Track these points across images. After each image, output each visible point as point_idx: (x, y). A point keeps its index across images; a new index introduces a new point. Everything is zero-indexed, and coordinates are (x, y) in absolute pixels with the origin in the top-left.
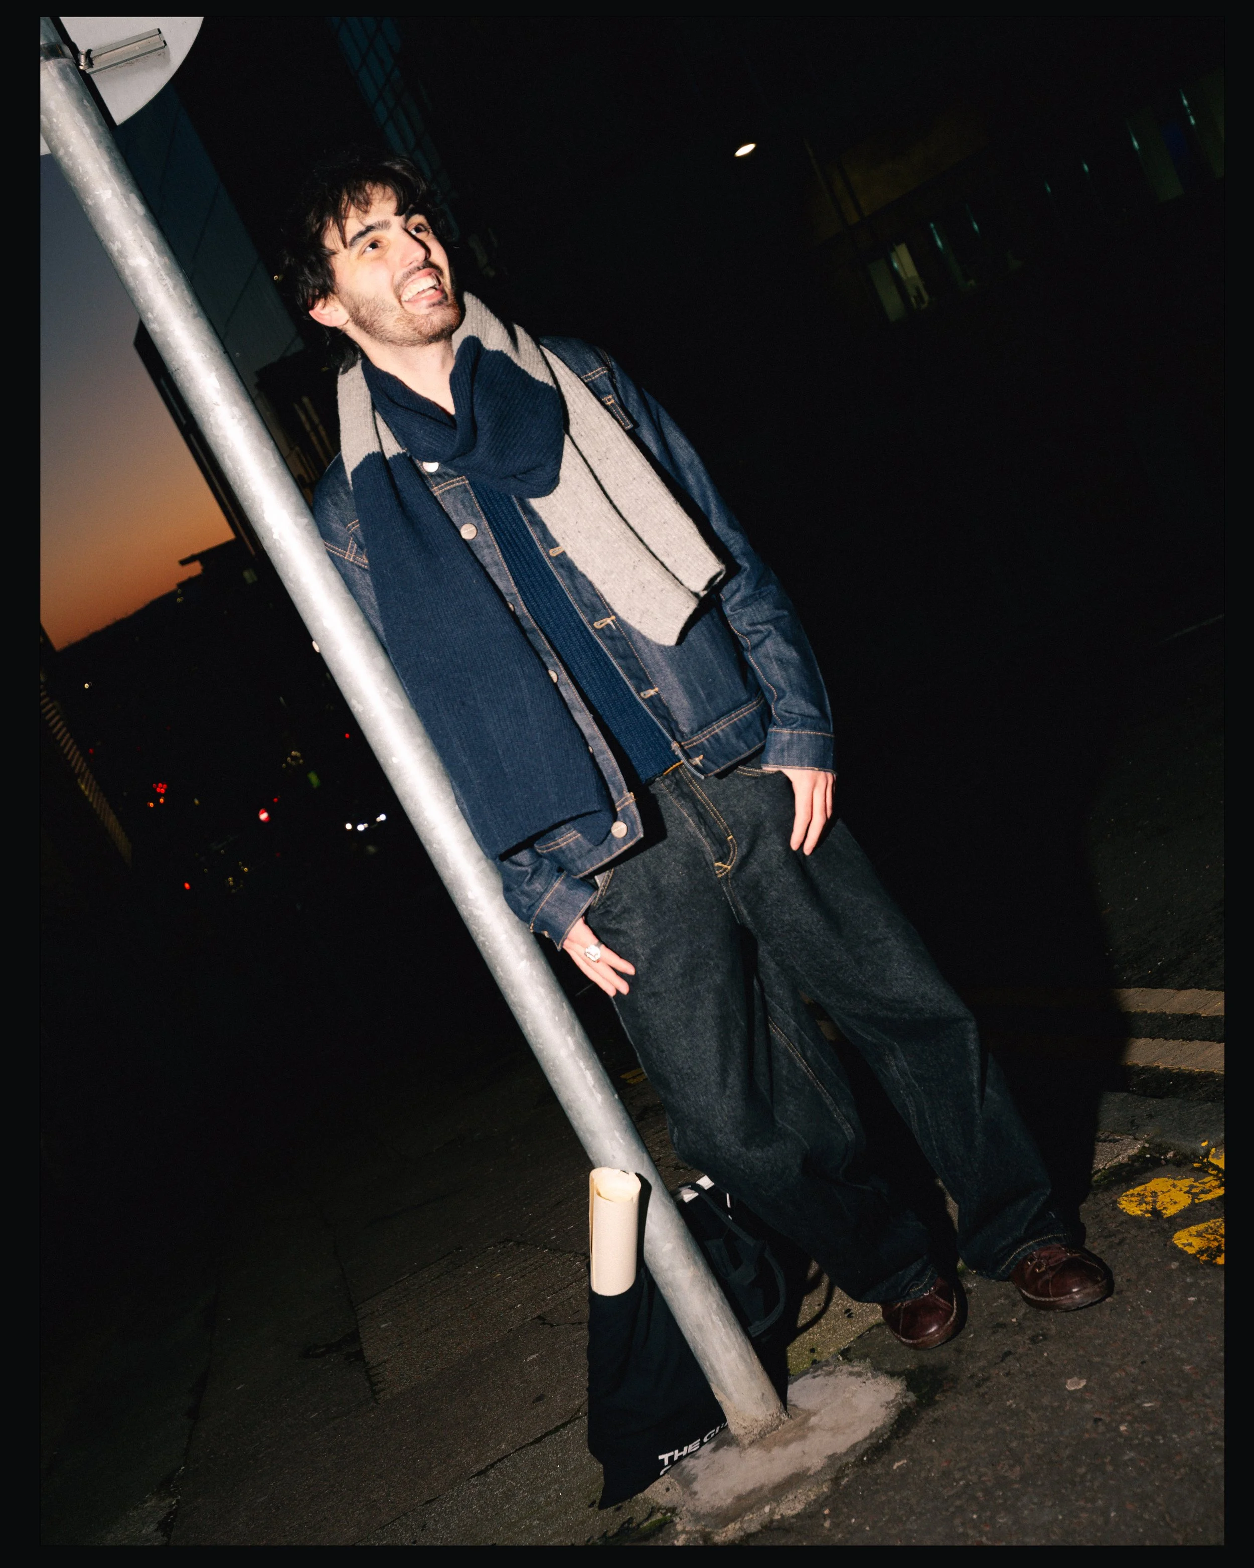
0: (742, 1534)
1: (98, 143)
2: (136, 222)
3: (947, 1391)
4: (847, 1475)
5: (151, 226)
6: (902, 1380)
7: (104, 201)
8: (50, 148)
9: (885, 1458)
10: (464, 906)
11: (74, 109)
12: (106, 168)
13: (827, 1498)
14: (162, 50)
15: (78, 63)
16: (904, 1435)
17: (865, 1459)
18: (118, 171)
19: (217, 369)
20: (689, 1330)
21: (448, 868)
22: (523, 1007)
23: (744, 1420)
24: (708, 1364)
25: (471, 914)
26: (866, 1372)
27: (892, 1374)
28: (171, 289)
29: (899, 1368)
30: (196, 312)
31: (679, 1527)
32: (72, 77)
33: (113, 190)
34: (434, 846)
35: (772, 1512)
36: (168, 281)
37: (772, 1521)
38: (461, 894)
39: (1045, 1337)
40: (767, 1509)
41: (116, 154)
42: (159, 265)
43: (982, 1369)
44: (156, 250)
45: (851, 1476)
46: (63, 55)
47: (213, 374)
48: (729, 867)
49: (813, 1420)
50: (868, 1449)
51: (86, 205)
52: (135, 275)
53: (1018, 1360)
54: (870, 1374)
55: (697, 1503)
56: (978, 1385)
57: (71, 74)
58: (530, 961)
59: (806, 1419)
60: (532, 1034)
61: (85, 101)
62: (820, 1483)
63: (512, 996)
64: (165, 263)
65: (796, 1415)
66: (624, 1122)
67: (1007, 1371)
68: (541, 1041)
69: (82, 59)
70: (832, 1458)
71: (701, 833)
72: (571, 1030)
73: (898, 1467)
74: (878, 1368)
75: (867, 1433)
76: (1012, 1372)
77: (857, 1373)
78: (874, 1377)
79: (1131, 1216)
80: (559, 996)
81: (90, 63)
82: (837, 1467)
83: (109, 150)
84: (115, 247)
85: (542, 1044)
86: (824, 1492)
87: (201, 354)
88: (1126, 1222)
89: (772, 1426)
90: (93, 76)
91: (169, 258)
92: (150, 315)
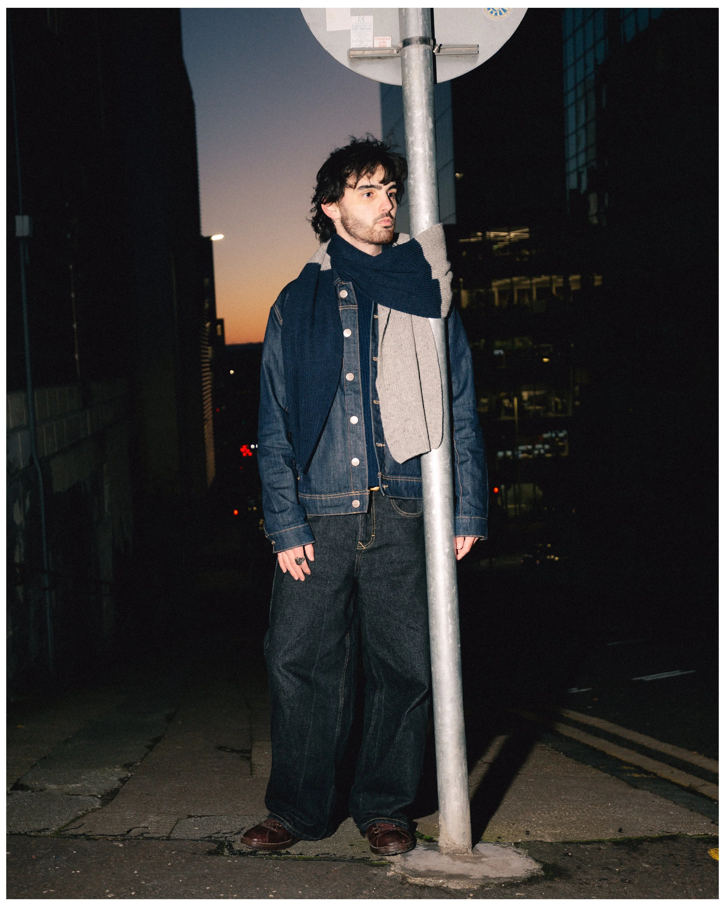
0: (423, 884)
1: (426, 89)
2: (426, 131)
3: (563, 879)
4: (490, 887)
5: (432, 135)
6: (542, 865)
7: (416, 116)
8: (402, 83)
9: (514, 889)
10: (428, 516)
11: (422, 70)
12: (424, 102)
13: (475, 891)
14: (475, 55)
15: (433, 49)
16: (529, 885)
17: (503, 885)
18: (429, 105)
19: (431, 212)
20: (442, 780)
21: (429, 494)
22: (434, 578)
23: (449, 840)
24: (443, 802)
25: (429, 521)
26: (524, 855)
27: (537, 861)
28: (427, 167)
29: (542, 860)
30: (434, 182)
31: (392, 869)
32: (428, 55)
33: (423, 113)
34: (427, 480)
35: (443, 883)
36: (428, 164)
37: (441, 886)
38: (430, 510)
39: (630, 882)
40: (441, 881)
41: (431, 97)
42: (427, 155)
43: (587, 879)
44: (429, 147)
45: (492, 889)
46: (430, 44)
47: (429, 214)
48: (365, 548)
49: (484, 859)
50: (507, 882)
51: (407, 115)
52: (414, 155)
53: (609, 884)
54: (525, 856)
55: (406, 864)
56: (581, 884)
57: (429, 54)
58: (448, 558)
59: (481, 858)
60: (432, 594)
61: (429, 68)
62: (474, 884)
63: (431, 571)
64: (430, 155)
65: (476, 854)
66: (457, 660)
67: (600, 885)
68: (435, 599)
69: (436, 48)
70: (486, 877)
71: (362, 524)
72: (452, 602)
73: (518, 895)
74: (530, 855)
75: (511, 876)
76: (603, 887)
77: (518, 852)
78: (526, 857)
79: (712, 858)
80: (454, 582)
81: (439, 51)
82: (487, 882)
83: (429, 94)
84: (411, 139)
85: (434, 601)
86: (474, 888)
87: (427, 202)
88: (708, 860)
89: (461, 851)
90: (436, 56)
91: (433, 153)
92: (412, 176)
